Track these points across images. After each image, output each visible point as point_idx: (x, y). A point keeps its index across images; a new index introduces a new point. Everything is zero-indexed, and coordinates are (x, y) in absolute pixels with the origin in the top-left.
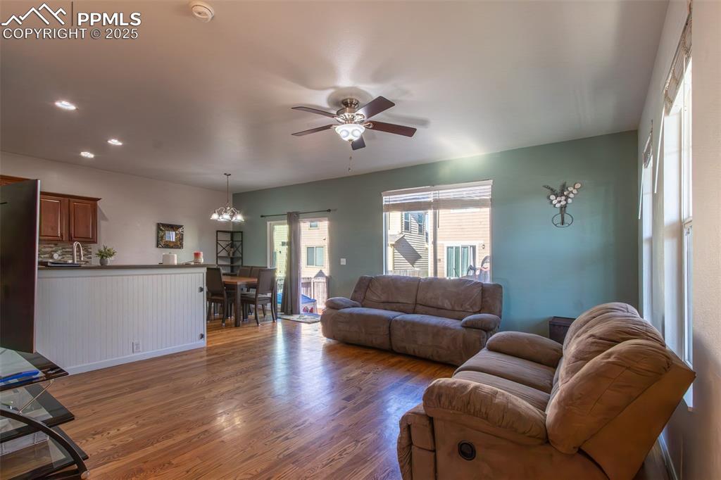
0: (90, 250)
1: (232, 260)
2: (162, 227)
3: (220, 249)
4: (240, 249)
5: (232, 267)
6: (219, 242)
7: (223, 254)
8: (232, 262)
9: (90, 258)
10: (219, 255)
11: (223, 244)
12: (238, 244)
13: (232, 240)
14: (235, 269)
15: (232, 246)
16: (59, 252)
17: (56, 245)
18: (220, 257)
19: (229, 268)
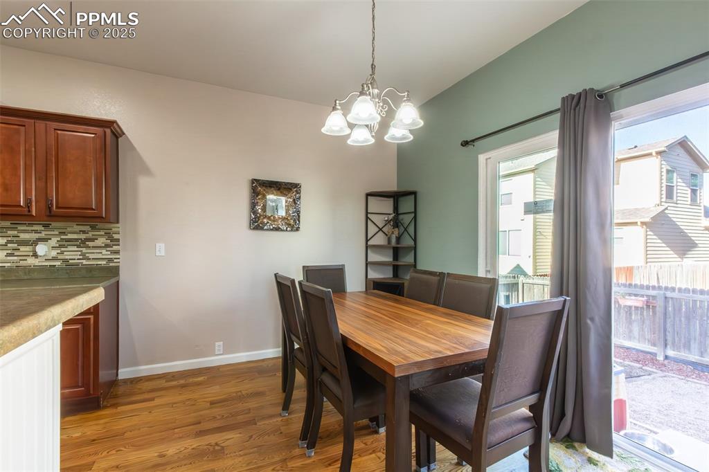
0: (116, 236)
1: (396, 252)
2: (260, 187)
3: (372, 229)
4: (411, 230)
5: (396, 269)
6: (369, 215)
7: (379, 240)
8: (396, 257)
9: (117, 252)
10: (369, 243)
11: (379, 220)
12: (407, 219)
13: (396, 209)
14: (400, 273)
15: (396, 223)
16: (54, 242)
17: (46, 226)
18: (375, 247)
19: (391, 268)
